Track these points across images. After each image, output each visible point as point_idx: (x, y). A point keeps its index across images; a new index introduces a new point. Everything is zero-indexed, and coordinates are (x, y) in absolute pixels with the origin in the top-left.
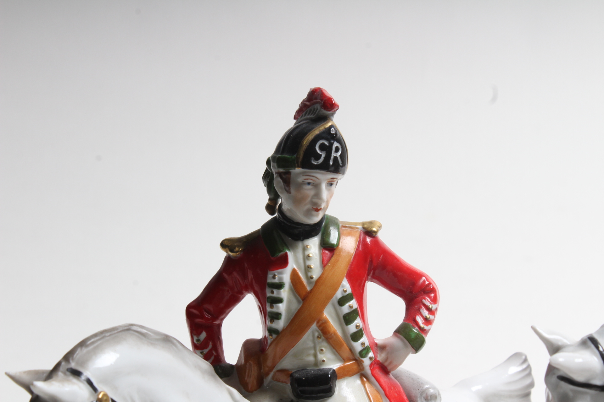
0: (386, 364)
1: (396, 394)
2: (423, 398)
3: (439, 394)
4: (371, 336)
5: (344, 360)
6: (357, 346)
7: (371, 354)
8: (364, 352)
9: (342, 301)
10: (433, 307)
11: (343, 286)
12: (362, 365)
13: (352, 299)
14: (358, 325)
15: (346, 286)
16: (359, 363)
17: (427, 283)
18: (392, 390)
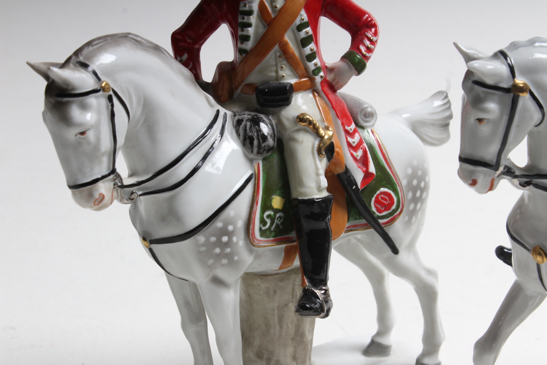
0: (334, 83)
1: (341, 108)
2: (362, 115)
3: (376, 113)
4: (322, 60)
5: (300, 77)
6: (311, 66)
7: (322, 74)
8: (316, 71)
9: (300, 28)
10: (374, 39)
11: (302, 15)
12: (314, 82)
13: (308, 27)
14: (312, 48)
15: (304, 16)
16: (312, 80)
17: (370, 19)
18: (337, 104)
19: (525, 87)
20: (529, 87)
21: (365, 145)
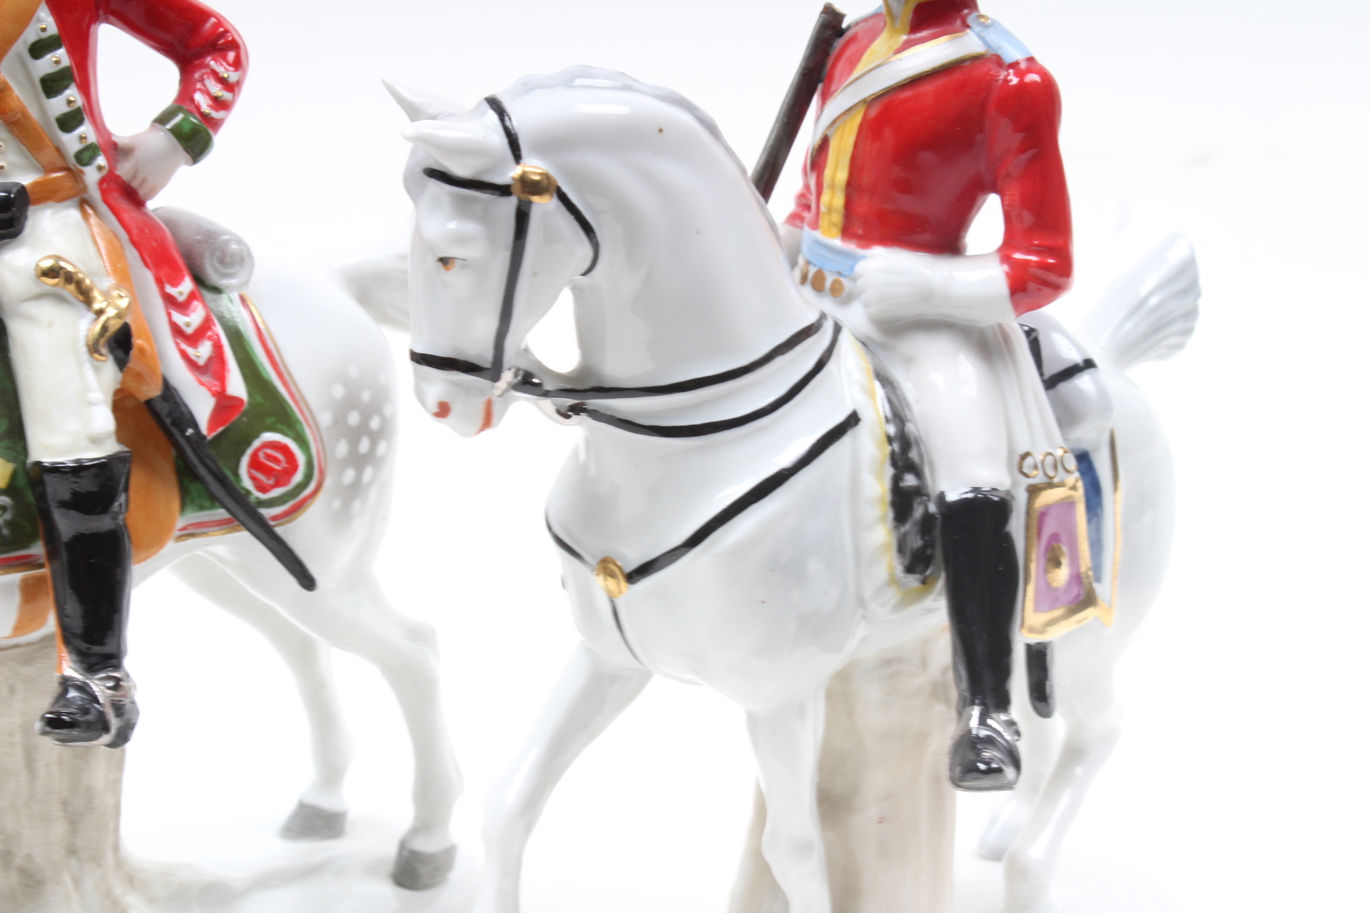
0: (135, 184)
1: (154, 244)
2: (215, 260)
3: (250, 254)
4: (104, 127)
5: (48, 169)
6: (71, 142)
7: (101, 160)
8: (86, 155)
9: (38, 50)
10: (232, 76)
11: (39, 21)
12: (83, 182)
13: (59, 47)
14: (72, 99)
15: (45, 22)
16: (76, 176)
17: (221, 29)
18: (145, 234)
19: (545, 182)
20: (555, 181)
21: (219, 329)
